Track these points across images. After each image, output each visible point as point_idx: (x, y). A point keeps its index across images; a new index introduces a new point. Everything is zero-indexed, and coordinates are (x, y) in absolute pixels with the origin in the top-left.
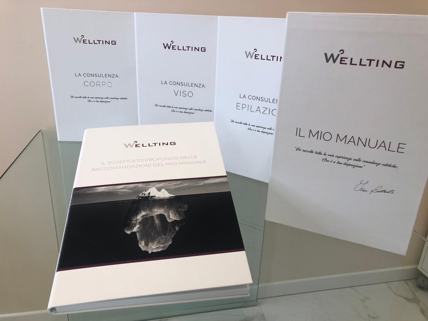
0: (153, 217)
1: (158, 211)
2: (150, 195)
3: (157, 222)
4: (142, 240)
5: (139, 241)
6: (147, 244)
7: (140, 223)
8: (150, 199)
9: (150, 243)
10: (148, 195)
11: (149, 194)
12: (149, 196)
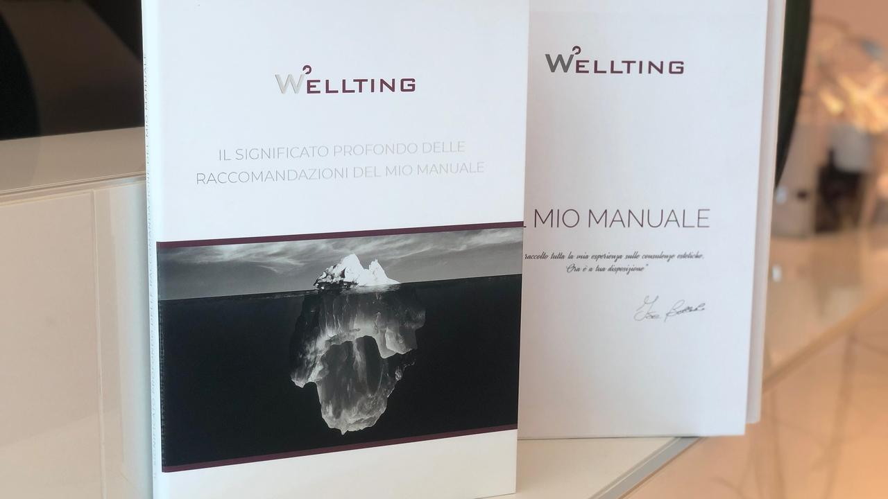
0: (349, 344)
1: (362, 328)
2: (345, 280)
3: (359, 357)
4: (327, 402)
5: (323, 406)
6: (337, 414)
7: (323, 360)
8: (344, 291)
9: (344, 412)
10: (340, 279)
11: (343, 275)
12: (341, 282)
